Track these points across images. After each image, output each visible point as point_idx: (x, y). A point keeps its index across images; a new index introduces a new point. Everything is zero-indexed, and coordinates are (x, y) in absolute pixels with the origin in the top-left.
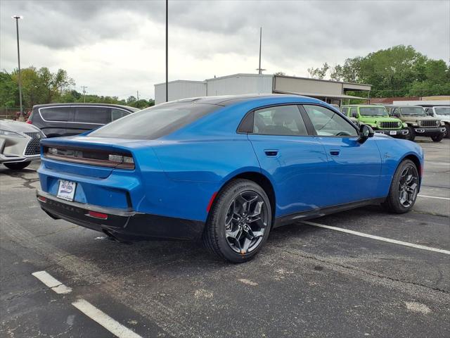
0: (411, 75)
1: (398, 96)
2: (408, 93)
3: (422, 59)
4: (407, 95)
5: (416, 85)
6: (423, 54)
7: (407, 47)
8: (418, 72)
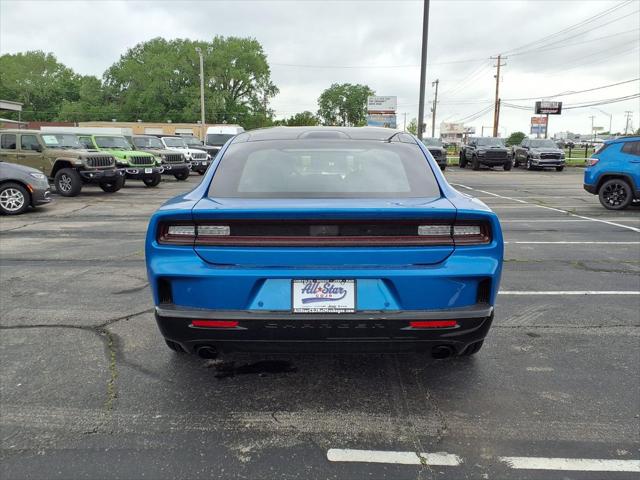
0: (57, 93)
1: (42, 120)
2: (57, 116)
3: (68, 73)
4: (56, 120)
5: (67, 107)
6: (68, 66)
7: (47, 55)
8: (66, 90)
